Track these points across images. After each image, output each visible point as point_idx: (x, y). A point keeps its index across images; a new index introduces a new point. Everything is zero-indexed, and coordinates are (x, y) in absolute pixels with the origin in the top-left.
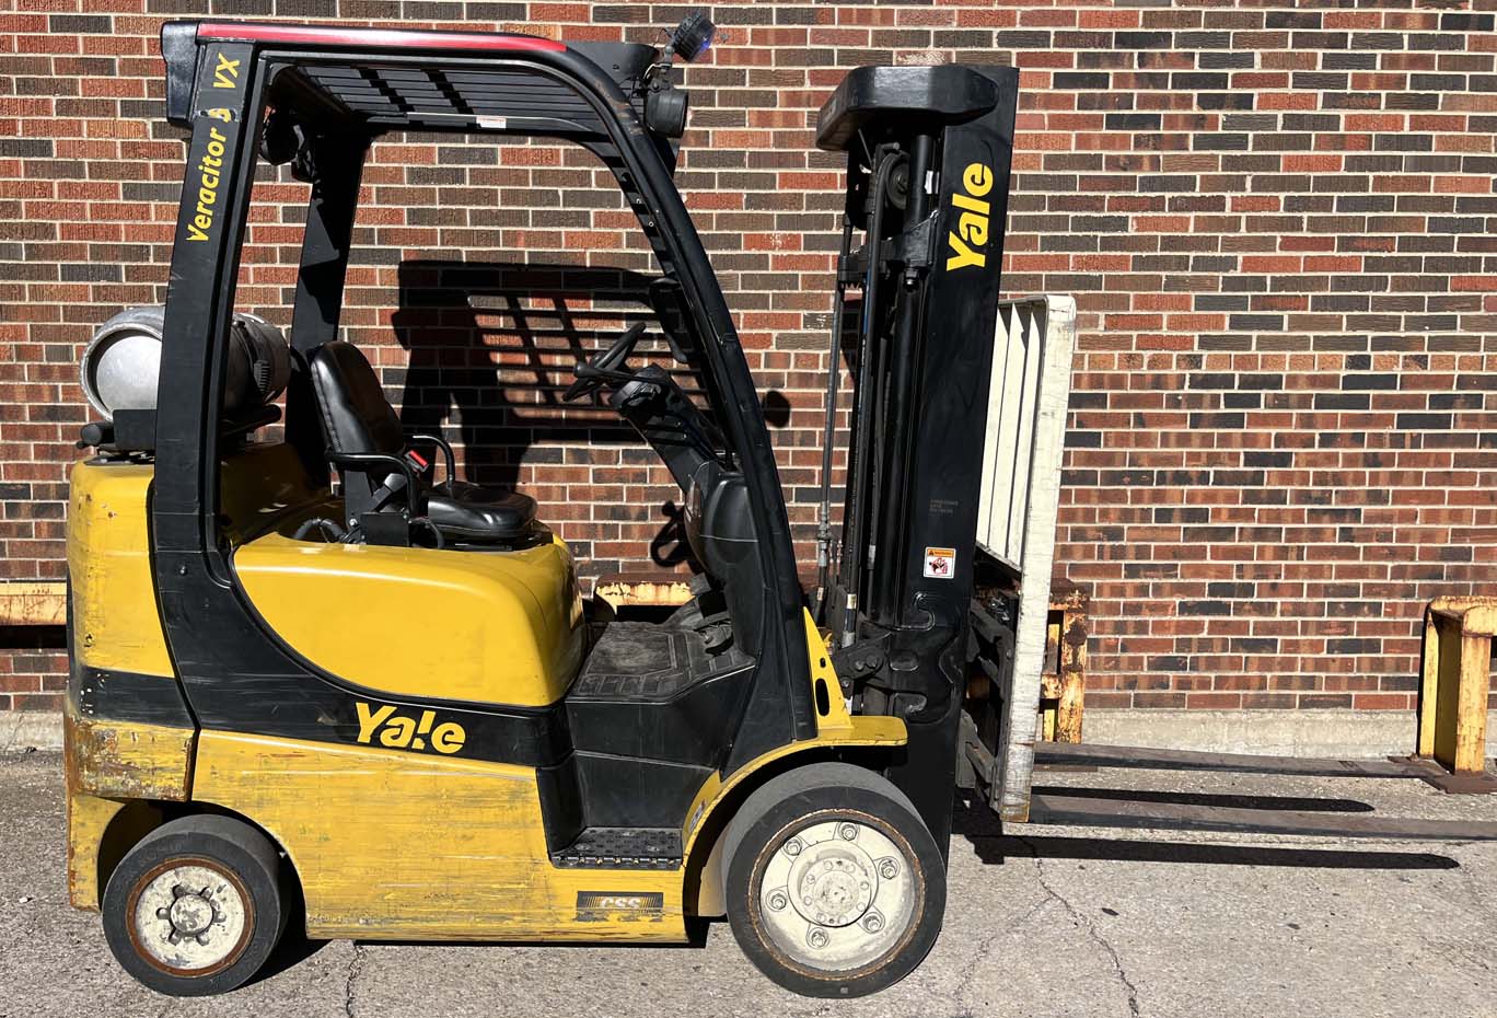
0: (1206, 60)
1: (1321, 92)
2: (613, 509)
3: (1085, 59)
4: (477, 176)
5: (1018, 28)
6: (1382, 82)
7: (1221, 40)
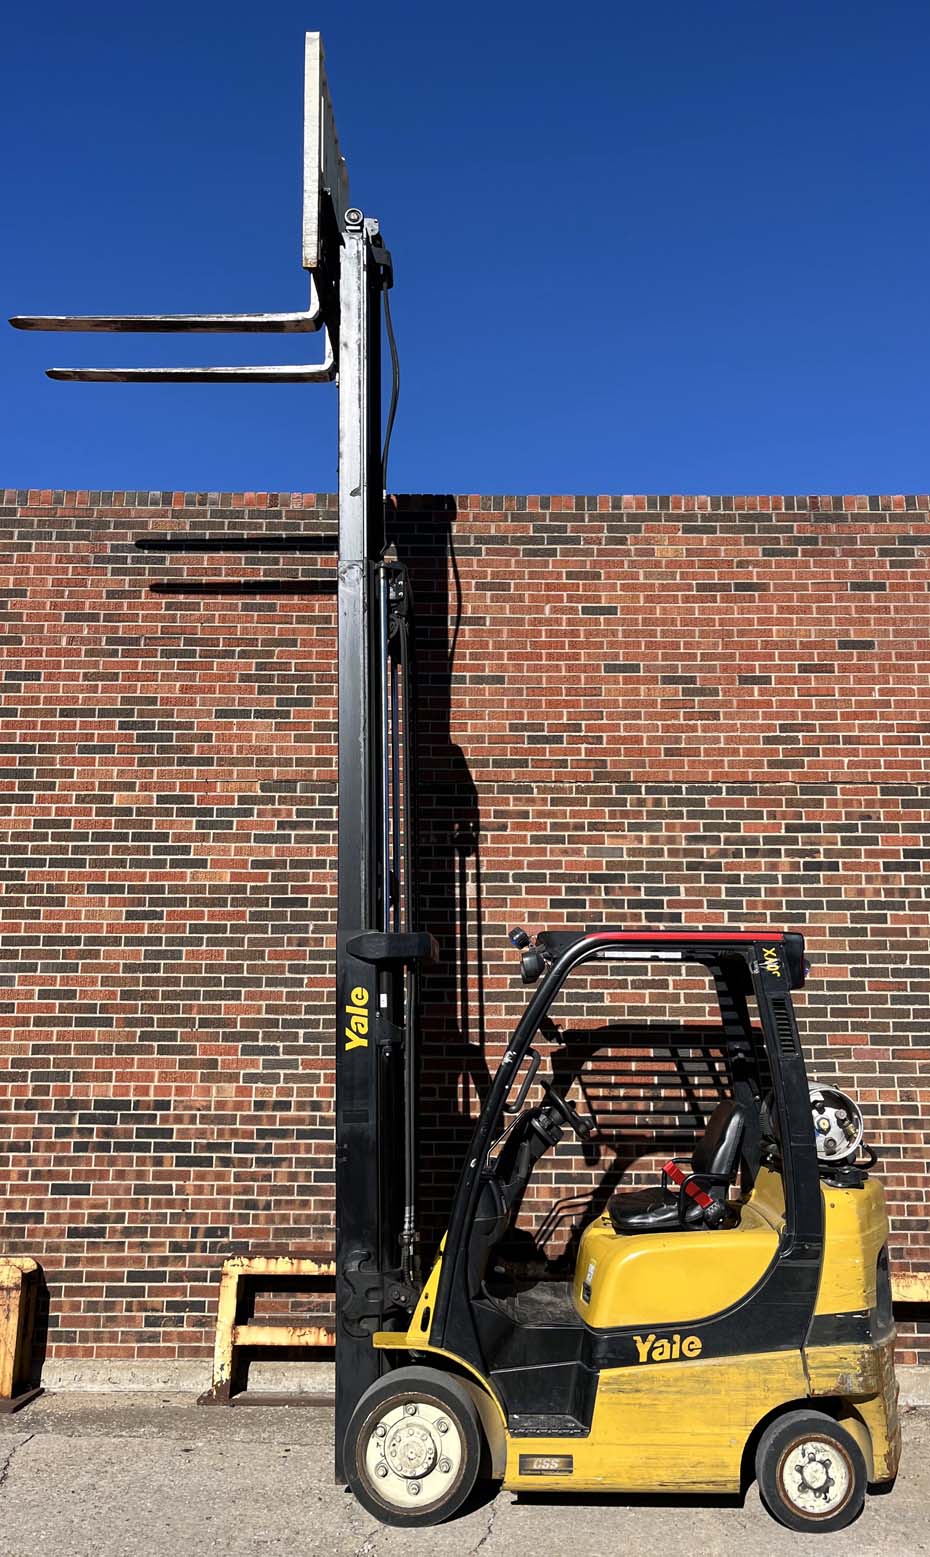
0: (649, 891)
1: (726, 912)
2: (247, 1201)
3: (569, 890)
4: (169, 968)
5: (526, 871)
6: (766, 905)
7: (659, 879)
